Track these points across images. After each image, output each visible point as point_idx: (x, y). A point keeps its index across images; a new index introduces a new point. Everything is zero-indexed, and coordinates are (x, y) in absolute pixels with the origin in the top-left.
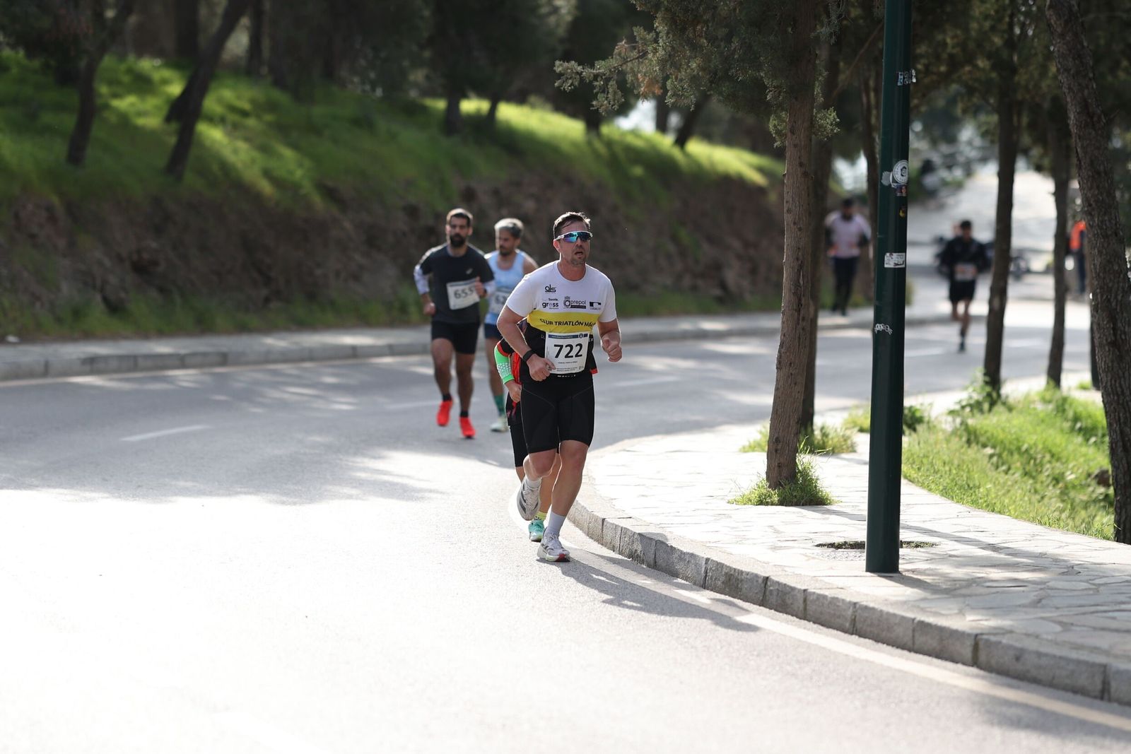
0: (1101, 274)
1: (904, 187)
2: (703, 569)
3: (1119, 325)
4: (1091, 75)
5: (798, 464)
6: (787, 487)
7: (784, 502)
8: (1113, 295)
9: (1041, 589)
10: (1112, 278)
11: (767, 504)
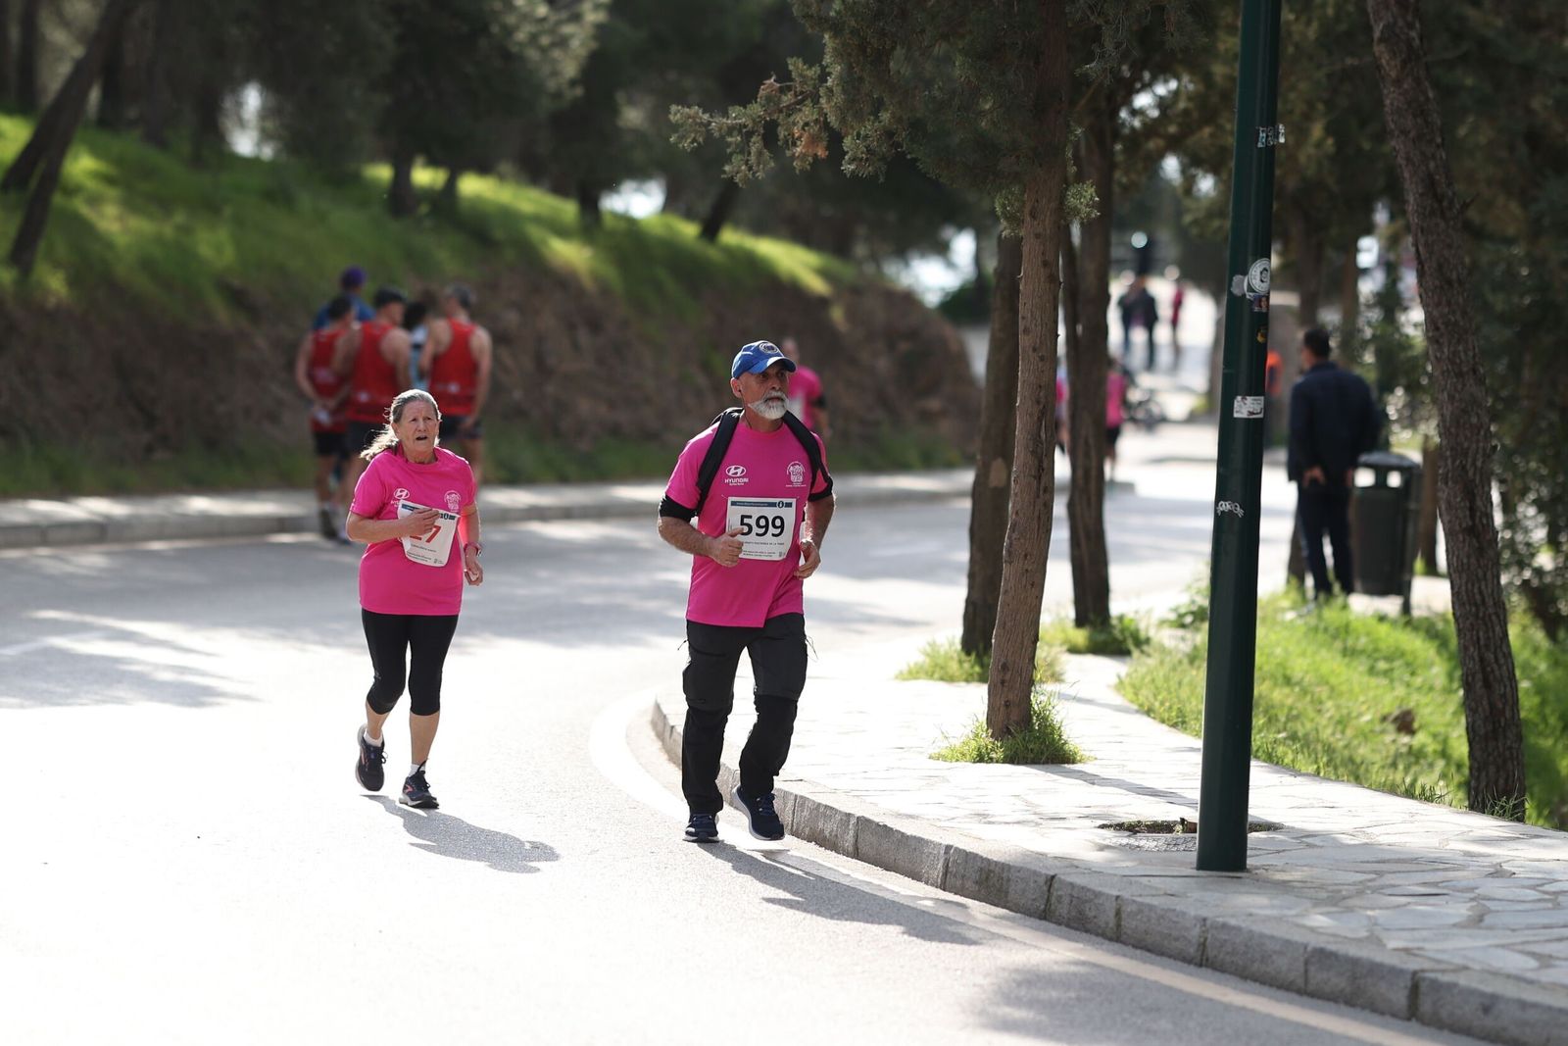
0: (1453, 430)
1: (1264, 299)
2: (942, 861)
3: (1479, 503)
4: (1439, 140)
5: (1034, 702)
6: (1019, 737)
7: (1012, 759)
8: (1470, 460)
9: (1472, 900)
10: (1469, 435)
11: (991, 760)
